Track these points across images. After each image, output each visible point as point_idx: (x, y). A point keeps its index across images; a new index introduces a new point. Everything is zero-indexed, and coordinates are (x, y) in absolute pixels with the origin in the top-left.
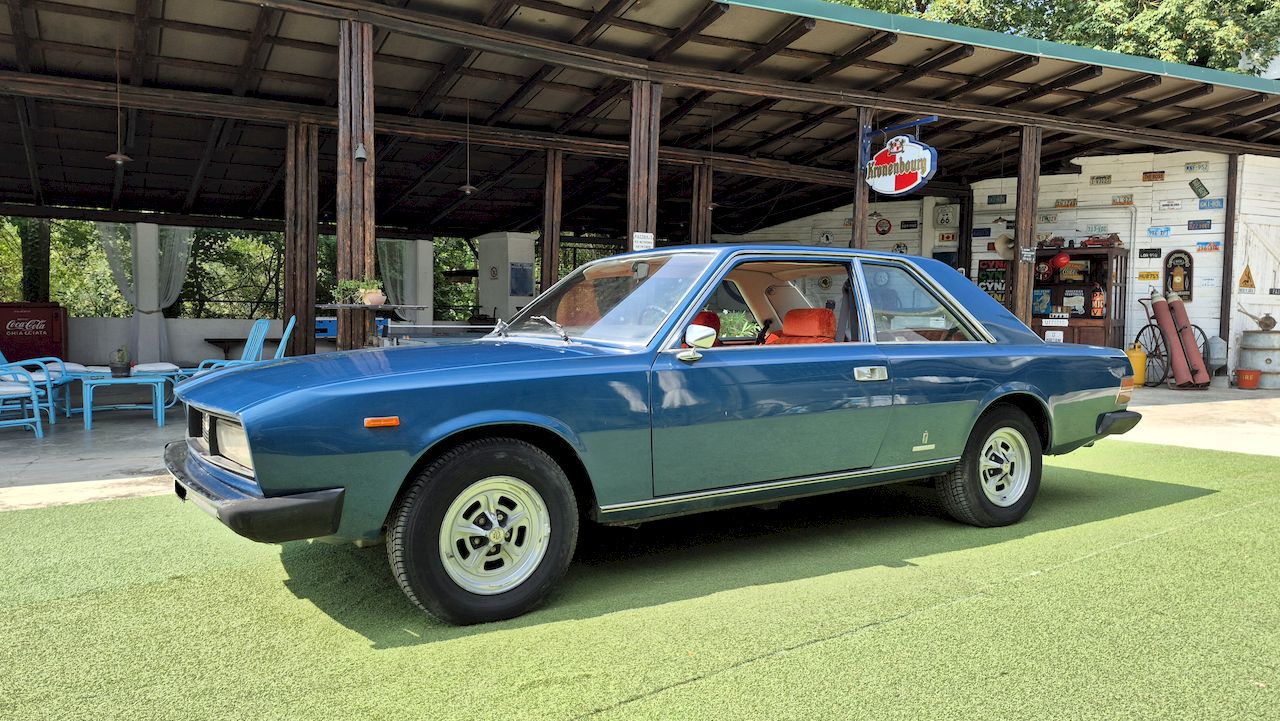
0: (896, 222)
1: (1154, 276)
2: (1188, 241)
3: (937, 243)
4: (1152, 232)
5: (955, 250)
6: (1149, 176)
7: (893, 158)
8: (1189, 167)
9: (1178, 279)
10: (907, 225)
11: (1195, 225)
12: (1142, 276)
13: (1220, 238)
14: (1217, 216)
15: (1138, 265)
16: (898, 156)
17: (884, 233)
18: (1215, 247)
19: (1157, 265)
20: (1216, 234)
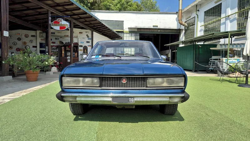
0: (30, 35)
1: (82, 50)
2: (87, 45)
3: (40, 41)
4: (81, 42)
5: (45, 42)
6: (80, 33)
7: (59, 23)
8: (86, 32)
9: (85, 51)
10: (32, 36)
11: (88, 42)
12: (80, 50)
13: (91, 45)
14: (90, 41)
15: (80, 48)
16: (60, 23)
17: (27, 37)
18: (90, 46)
19: (82, 48)
20: (90, 44)
